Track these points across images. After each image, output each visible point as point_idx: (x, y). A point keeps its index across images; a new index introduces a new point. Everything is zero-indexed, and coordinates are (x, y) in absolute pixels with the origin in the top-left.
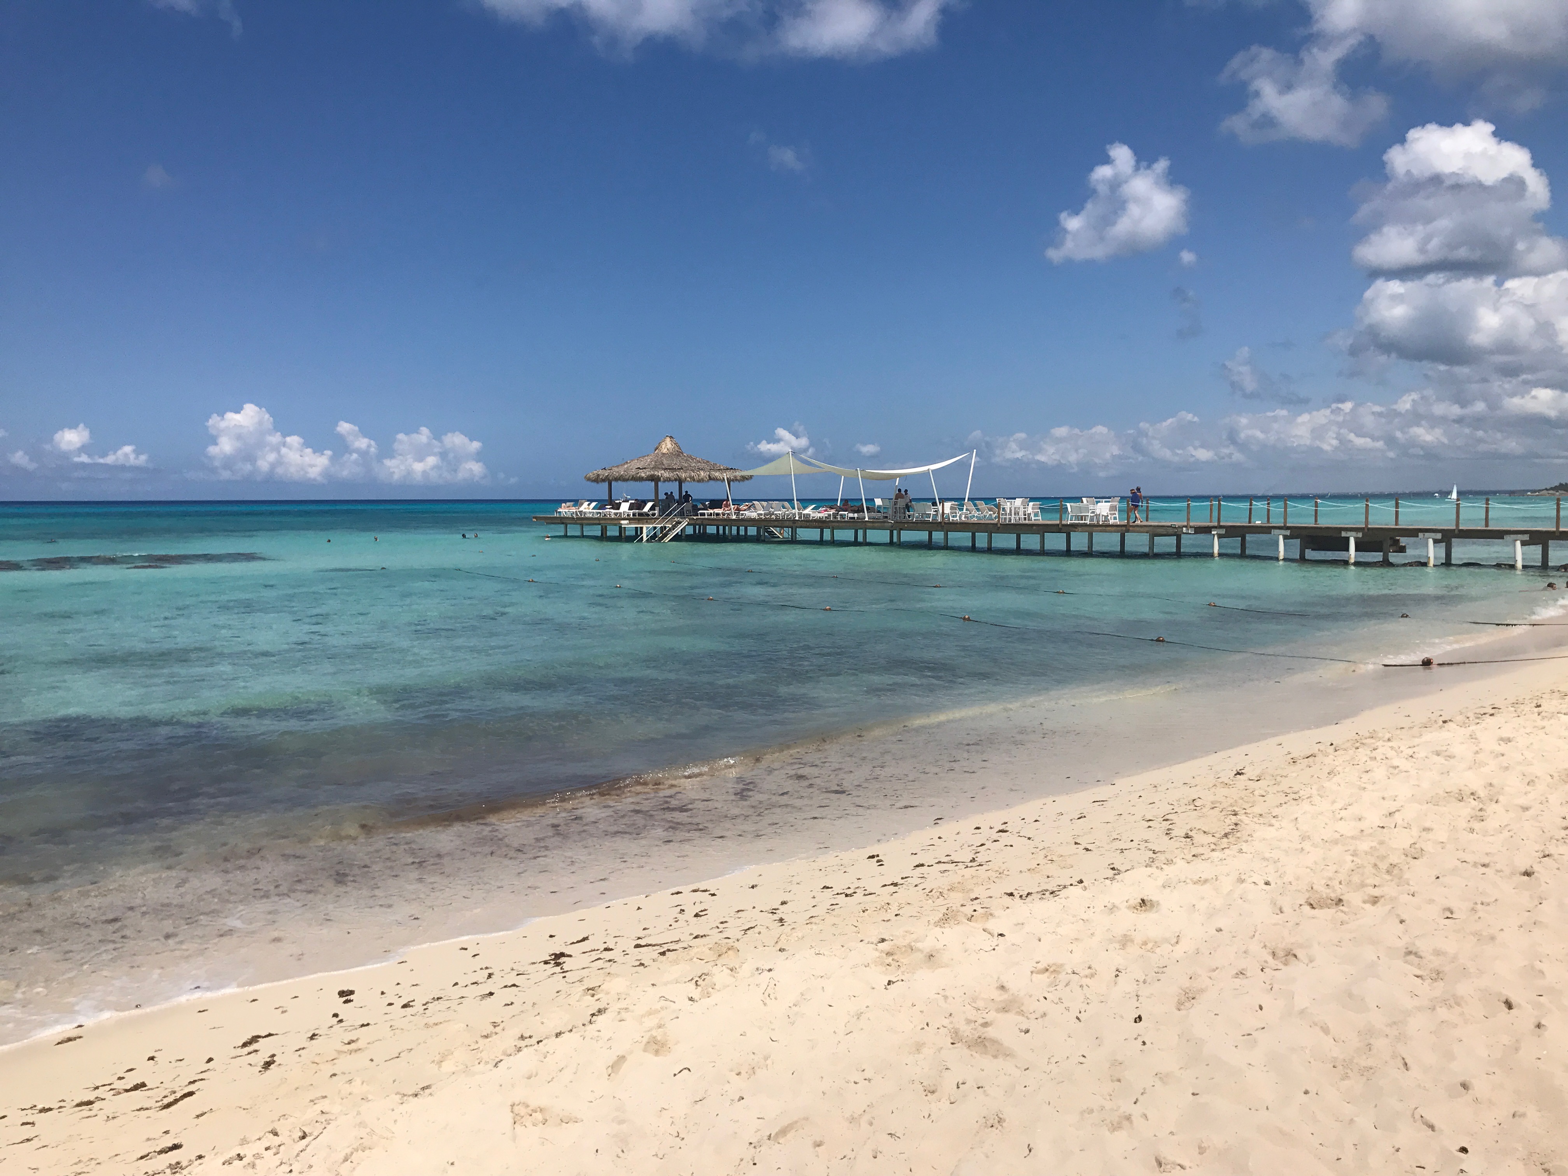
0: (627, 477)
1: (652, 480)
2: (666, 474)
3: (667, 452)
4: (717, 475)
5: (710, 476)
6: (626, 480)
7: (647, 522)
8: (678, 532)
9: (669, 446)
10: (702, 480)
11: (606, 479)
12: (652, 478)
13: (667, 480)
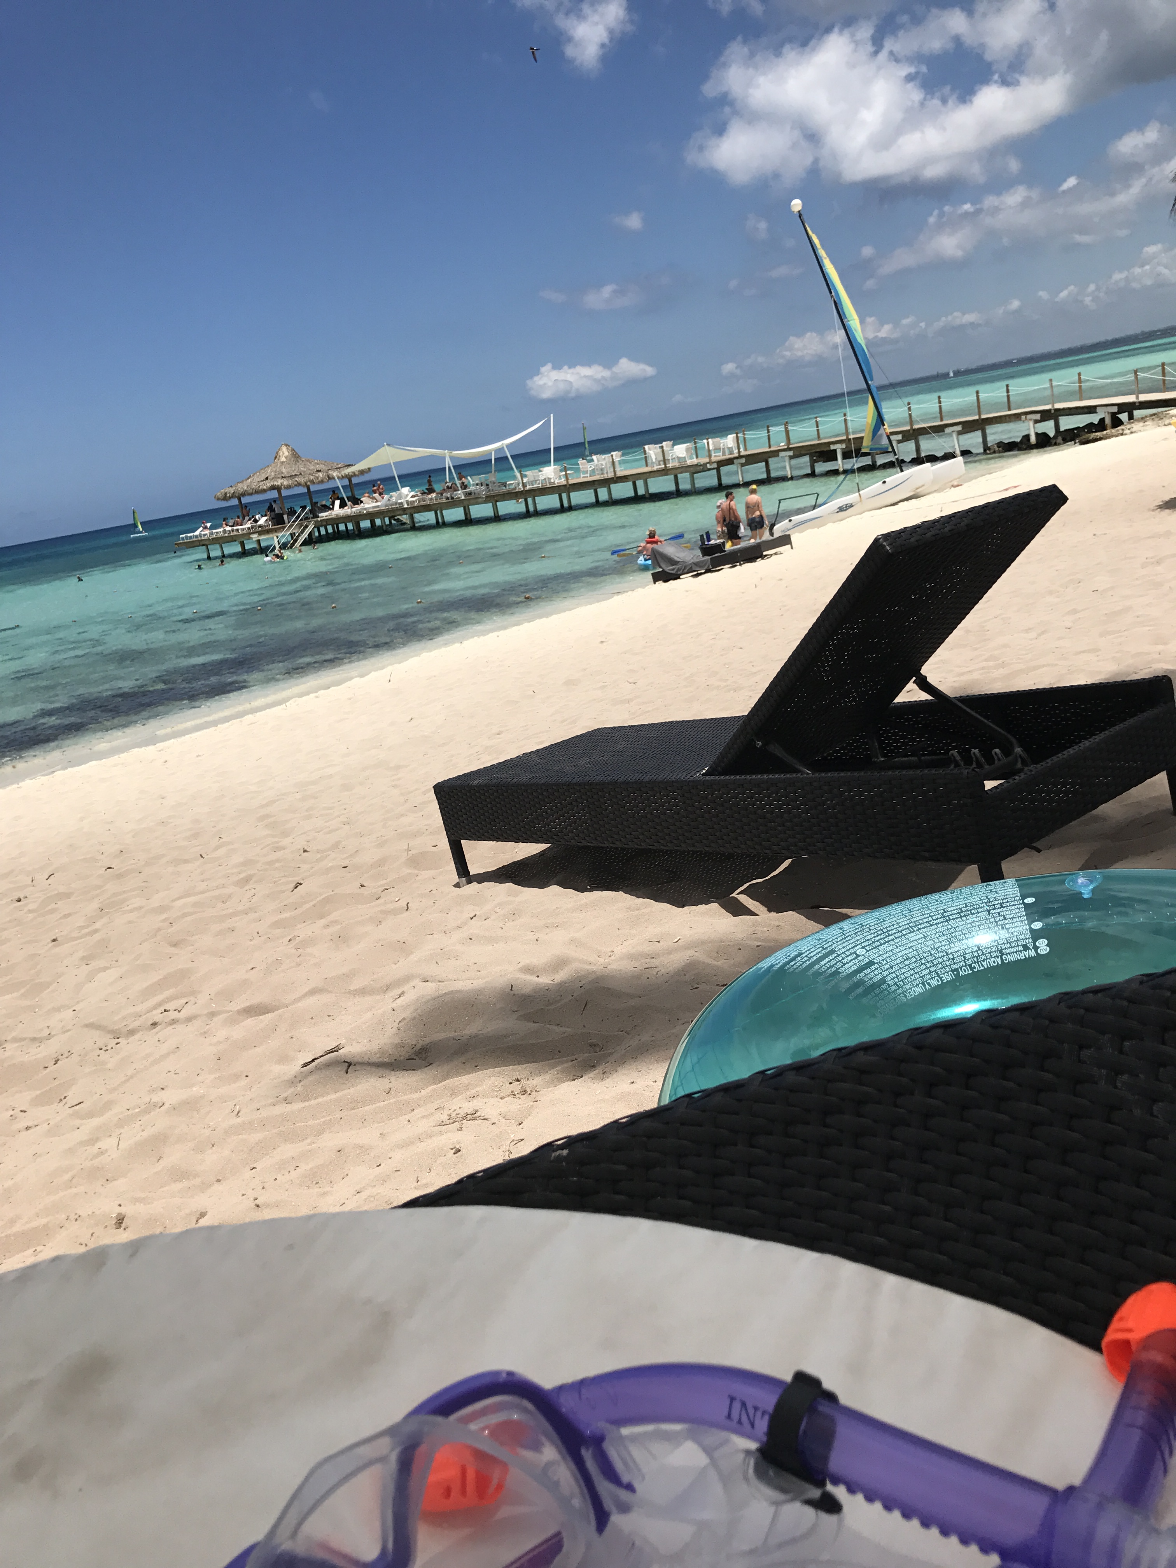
0: (251, 491)
1: (274, 489)
2: (286, 483)
3: (285, 460)
4: (335, 474)
5: (329, 477)
6: (251, 494)
7: (276, 532)
8: (306, 536)
9: (286, 453)
10: (322, 482)
11: (233, 496)
12: (273, 488)
13: (289, 487)
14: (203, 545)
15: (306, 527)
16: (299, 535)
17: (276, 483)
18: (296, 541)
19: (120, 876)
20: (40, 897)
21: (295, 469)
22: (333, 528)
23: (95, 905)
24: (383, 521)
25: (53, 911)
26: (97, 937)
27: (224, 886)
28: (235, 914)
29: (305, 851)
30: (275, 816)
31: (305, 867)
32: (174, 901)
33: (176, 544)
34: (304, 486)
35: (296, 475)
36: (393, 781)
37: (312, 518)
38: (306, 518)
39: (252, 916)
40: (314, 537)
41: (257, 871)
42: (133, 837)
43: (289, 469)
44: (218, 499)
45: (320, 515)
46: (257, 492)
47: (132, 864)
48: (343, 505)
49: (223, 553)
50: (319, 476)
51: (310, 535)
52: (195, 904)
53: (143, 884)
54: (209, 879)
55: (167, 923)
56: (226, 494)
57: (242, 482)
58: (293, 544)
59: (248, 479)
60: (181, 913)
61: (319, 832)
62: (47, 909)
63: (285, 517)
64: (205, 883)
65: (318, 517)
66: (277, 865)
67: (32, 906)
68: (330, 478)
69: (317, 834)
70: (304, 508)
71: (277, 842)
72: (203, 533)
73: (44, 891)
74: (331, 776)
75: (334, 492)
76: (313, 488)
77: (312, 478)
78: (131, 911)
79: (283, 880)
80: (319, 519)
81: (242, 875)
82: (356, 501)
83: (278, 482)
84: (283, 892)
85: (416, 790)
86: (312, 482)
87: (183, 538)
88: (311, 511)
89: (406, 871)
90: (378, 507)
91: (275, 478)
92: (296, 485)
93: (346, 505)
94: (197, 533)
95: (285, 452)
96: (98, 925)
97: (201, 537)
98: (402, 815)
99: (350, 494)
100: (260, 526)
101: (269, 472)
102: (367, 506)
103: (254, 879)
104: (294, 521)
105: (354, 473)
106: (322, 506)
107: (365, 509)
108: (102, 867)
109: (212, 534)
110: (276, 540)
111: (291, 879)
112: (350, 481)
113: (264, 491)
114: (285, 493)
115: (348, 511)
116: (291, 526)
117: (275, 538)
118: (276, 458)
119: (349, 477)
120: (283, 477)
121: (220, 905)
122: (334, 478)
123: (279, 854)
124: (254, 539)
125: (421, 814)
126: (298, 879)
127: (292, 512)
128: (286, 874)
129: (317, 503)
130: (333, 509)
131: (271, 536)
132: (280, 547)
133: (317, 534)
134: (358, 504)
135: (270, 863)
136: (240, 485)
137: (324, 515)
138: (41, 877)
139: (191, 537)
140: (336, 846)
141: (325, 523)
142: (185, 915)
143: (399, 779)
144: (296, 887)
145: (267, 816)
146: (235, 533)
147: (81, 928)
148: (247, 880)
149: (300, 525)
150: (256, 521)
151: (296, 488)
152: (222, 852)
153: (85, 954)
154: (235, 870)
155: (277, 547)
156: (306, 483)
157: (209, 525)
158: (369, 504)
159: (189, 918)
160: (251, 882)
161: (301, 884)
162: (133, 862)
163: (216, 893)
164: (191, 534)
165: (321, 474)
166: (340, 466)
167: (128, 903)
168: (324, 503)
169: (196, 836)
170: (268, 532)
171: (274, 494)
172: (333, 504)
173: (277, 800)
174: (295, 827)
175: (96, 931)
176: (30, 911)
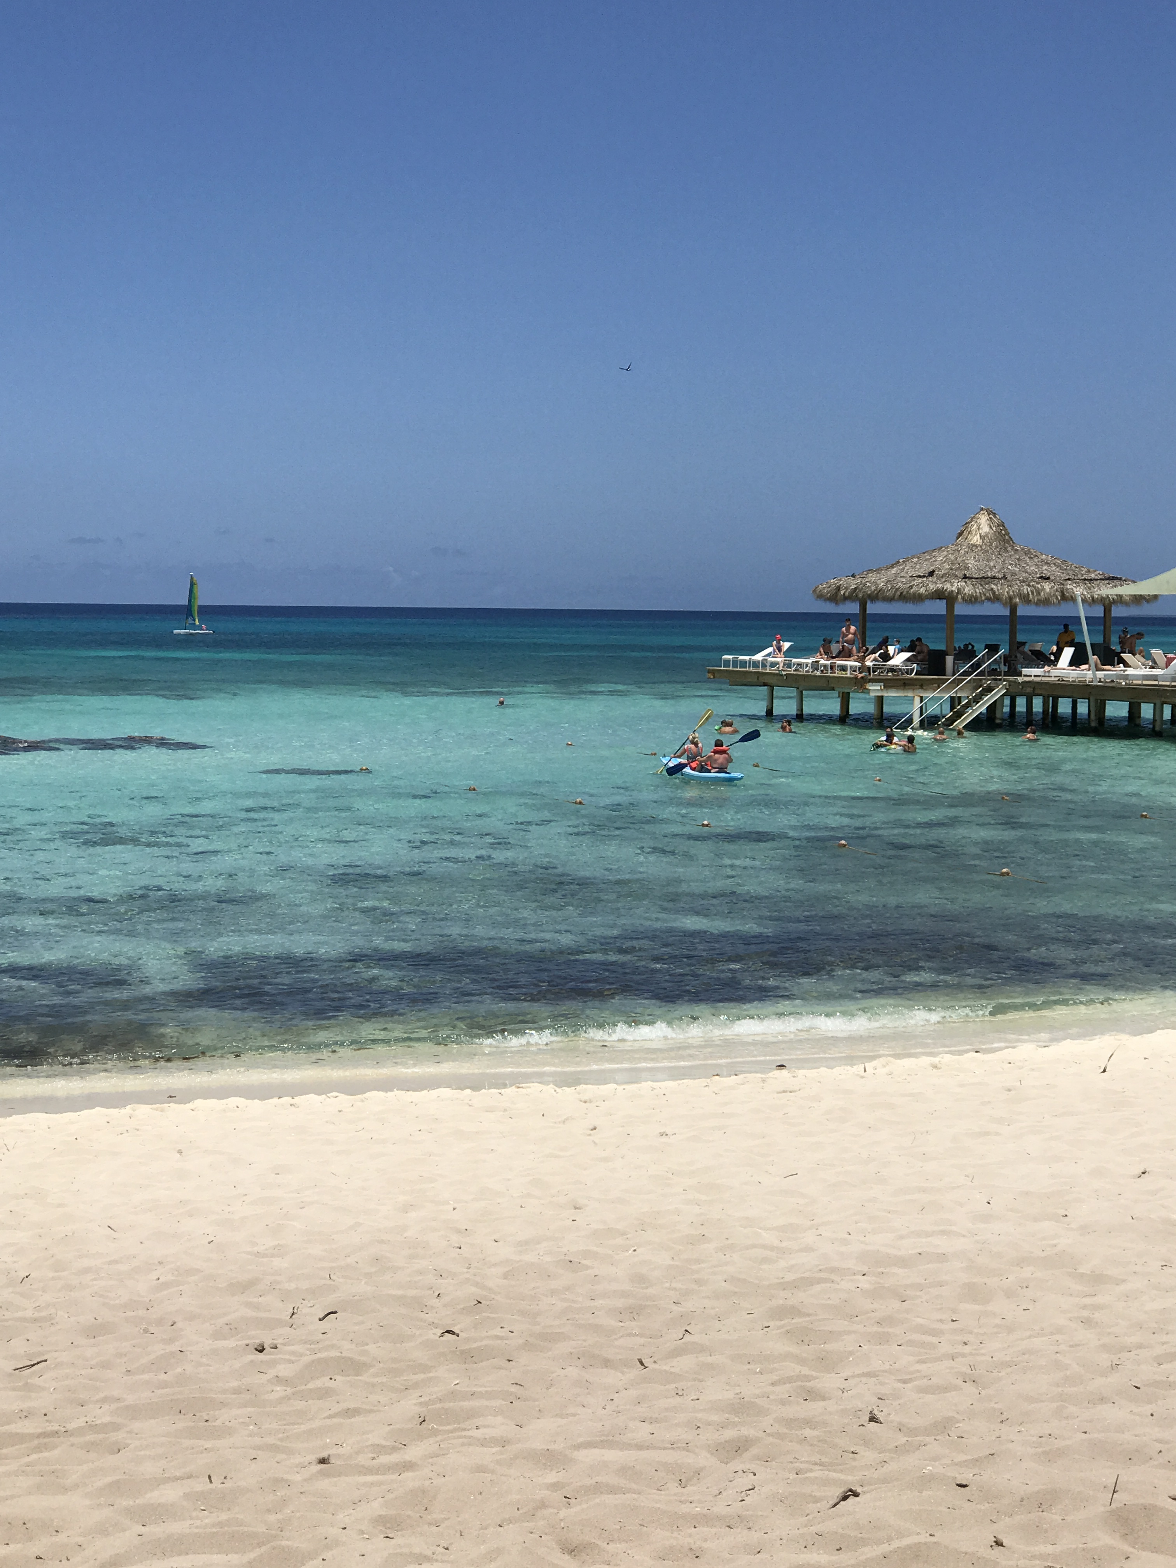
0: (891, 593)
1: (940, 597)
2: (968, 589)
3: (979, 542)
4: (1079, 591)
5: (1062, 593)
6: (891, 599)
7: (922, 687)
8: (983, 709)
9: (985, 529)
10: (1046, 602)
11: (852, 597)
12: (939, 595)
13: (972, 600)
14: (765, 685)
15: (989, 690)
16: (968, 705)
17: (947, 586)
18: (958, 715)
19: (468, 1357)
20: (302, 1355)
21: (995, 566)
22: (1045, 704)
23: (410, 1405)
24: (1157, 711)
25: (324, 1394)
26: (410, 1479)
27: (687, 1446)
28: (706, 1519)
29: (873, 1419)
30: (809, 1315)
31: (868, 1456)
32: (578, 1447)
33: (709, 671)
34: (1005, 605)
35: (994, 577)
36: (1085, 1307)
37: (1006, 674)
38: (993, 672)
39: (740, 1535)
40: (998, 715)
41: (761, 1434)
42: (505, 1276)
43: (982, 564)
44: (820, 596)
45: (1025, 671)
46: (904, 597)
47: (497, 1337)
48: (1078, 660)
49: (801, 709)
50: (1043, 589)
51: (992, 708)
52: (624, 1470)
53: (514, 1389)
54: (657, 1421)
55: (558, 1496)
56: (838, 588)
57: (878, 571)
58: (951, 721)
59: (892, 567)
60: (593, 1482)
61: (905, 1382)
62: (311, 1386)
63: (949, 660)
64: (647, 1428)
65: (1020, 674)
66: (808, 1432)
67: (284, 1370)
68: (1066, 598)
69: (900, 1385)
70: (993, 649)
71: (808, 1378)
72: (770, 659)
73: (312, 1343)
74: (942, 1257)
75: (1066, 626)
76: (1022, 611)
77: (1026, 589)
78: (484, 1443)
79: (817, 1473)
80: (1020, 679)
81: (729, 1434)
82: (1109, 657)
83: (953, 586)
84: (817, 1500)
85: (1140, 1346)
86: (1026, 599)
87: (727, 662)
88: (1006, 659)
89: (1105, 1539)
90: (1155, 678)
91: (948, 576)
92: (988, 599)
93: (1086, 661)
94: (759, 657)
95: (983, 525)
96: (413, 1453)
97: (764, 666)
98: (1103, 1400)
99: (1100, 639)
100: (892, 670)
101: (940, 560)
102: (1130, 671)
103: (754, 1451)
104: (966, 673)
105: (1120, 596)
106: (1034, 652)
107: (1126, 677)
108: (432, 1324)
109: (789, 666)
110: (917, 704)
111: (834, 1475)
112: (1107, 610)
113: (918, 598)
114: (960, 609)
115: (1086, 674)
116: (957, 682)
117: (917, 699)
118: (960, 534)
119: (1107, 604)
120: (965, 577)
121: (673, 1487)
122: (1073, 599)
123: (815, 1408)
124: (872, 694)
125: (1148, 1409)
126: (851, 1480)
127: (965, 654)
128: (825, 1460)
129: (1024, 644)
130: (1054, 663)
131: (910, 694)
132: (922, 722)
133: (1006, 709)
134: (1113, 665)
135: (790, 1422)
136: (872, 577)
137: (1032, 673)
138: (311, 1311)
139: (744, 664)
140: (942, 1426)
141: (1029, 690)
142: (598, 1489)
143: (1096, 1307)
144: (845, 1498)
145: (794, 1311)
146: (838, 673)
147: (379, 1450)
148: (739, 1447)
149: (977, 684)
150: (886, 657)
151: (987, 604)
152: (684, 1363)
153: (383, 1512)
154: (715, 1418)
155: (916, 720)
156: (1011, 598)
157: (786, 645)
158: (1136, 668)
159: (610, 1499)
160: (747, 1455)
161: (856, 1495)
162: (498, 1332)
163: (670, 1457)
164: (747, 658)
165: (1047, 586)
166: (1093, 576)
167: (478, 1421)
168: (1038, 646)
169: (634, 1312)
170: (906, 684)
171: (939, 608)
172: (1058, 655)
173: (820, 1281)
174: (851, 1353)
175: (408, 1466)
176: (278, 1380)
